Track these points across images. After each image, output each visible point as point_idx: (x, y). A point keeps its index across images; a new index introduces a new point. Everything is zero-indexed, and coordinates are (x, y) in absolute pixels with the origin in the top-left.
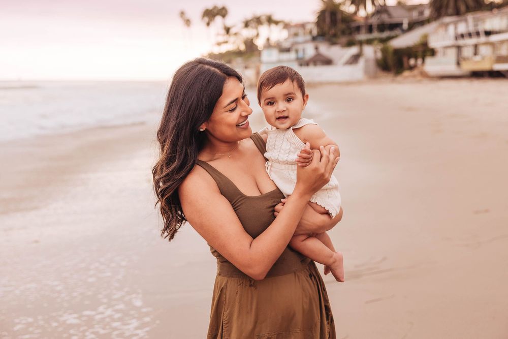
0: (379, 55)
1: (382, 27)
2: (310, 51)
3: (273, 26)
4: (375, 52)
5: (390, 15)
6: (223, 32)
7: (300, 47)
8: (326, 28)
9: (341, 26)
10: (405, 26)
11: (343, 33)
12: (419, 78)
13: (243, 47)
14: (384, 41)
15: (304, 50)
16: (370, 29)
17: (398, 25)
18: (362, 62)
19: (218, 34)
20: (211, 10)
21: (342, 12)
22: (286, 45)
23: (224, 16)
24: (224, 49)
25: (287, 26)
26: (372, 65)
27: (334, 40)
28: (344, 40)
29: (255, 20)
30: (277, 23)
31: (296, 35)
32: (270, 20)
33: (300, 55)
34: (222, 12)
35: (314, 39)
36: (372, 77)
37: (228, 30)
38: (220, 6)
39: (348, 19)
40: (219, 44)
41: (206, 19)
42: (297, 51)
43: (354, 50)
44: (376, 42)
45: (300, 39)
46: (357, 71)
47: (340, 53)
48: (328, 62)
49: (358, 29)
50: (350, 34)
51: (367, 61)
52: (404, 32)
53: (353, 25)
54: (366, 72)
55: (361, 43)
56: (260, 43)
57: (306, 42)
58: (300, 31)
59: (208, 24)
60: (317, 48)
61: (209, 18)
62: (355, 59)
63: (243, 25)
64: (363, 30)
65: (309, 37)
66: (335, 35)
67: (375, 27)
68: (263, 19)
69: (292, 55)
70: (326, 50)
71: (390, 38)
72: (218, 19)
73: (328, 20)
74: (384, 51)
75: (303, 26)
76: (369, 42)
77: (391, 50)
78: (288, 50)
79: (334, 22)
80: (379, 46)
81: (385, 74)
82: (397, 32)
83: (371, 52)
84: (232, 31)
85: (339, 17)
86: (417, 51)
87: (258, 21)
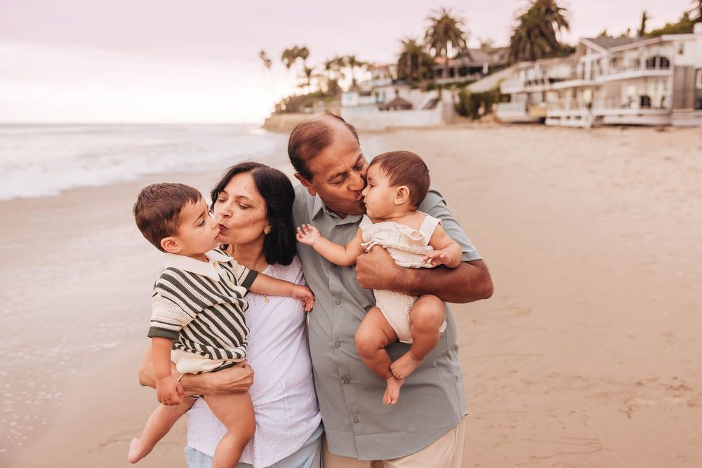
0: (457, 100)
1: (464, 71)
2: (390, 95)
3: (356, 68)
4: (453, 97)
5: (471, 59)
6: (304, 74)
7: (380, 91)
8: (408, 70)
9: (422, 69)
10: (485, 70)
11: (425, 76)
12: (492, 124)
13: (325, 89)
14: (461, 85)
15: (384, 94)
16: (452, 73)
17: (479, 69)
18: (440, 106)
19: (299, 76)
20: (292, 51)
21: (424, 55)
22: (367, 88)
23: (305, 57)
24: (306, 91)
25: (370, 67)
26: (450, 111)
27: (416, 83)
28: (424, 83)
29: (337, 62)
30: (360, 65)
31: (377, 78)
32: (353, 62)
33: (380, 99)
34: (303, 53)
35: (394, 82)
36: (450, 122)
37: (308, 72)
38: (301, 47)
39: (429, 63)
40: (302, 86)
41: (286, 61)
42: (377, 95)
43: (433, 95)
44: (454, 87)
45: (380, 82)
46: (435, 116)
47: (419, 97)
48: (408, 107)
49: (440, 72)
50: (432, 77)
51: (445, 106)
52: (484, 76)
53: (435, 68)
54: (444, 117)
55: (440, 87)
56: (344, 84)
57: (386, 86)
58: (382, 74)
59: (288, 66)
60: (397, 92)
61: (289, 59)
62: (434, 103)
63: (323, 67)
64: (445, 74)
65: (389, 81)
66: (416, 79)
67: (456, 71)
68: (346, 60)
69: (372, 99)
70: (406, 94)
71: (469, 83)
72: (299, 60)
73: (409, 63)
74: (462, 96)
75: (386, 68)
76: (448, 86)
77: (468, 94)
78: (368, 94)
79: (415, 65)
80: (458, 91)
81: (463, 119)
82: (477, 76)
83: (449, 97)
84: (313, 73)
85: (420, 59)
86: (494, 96)
87: (340, 62)
